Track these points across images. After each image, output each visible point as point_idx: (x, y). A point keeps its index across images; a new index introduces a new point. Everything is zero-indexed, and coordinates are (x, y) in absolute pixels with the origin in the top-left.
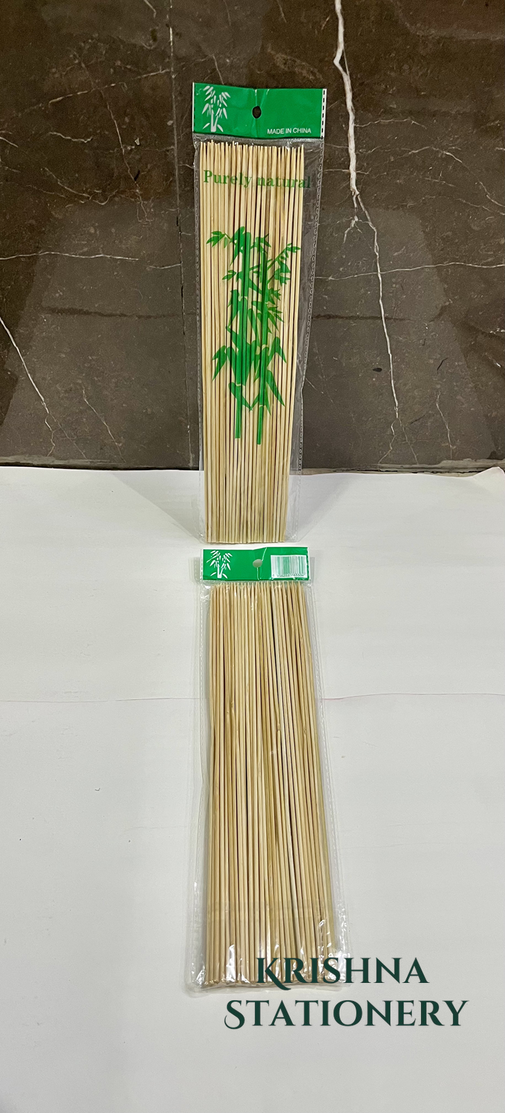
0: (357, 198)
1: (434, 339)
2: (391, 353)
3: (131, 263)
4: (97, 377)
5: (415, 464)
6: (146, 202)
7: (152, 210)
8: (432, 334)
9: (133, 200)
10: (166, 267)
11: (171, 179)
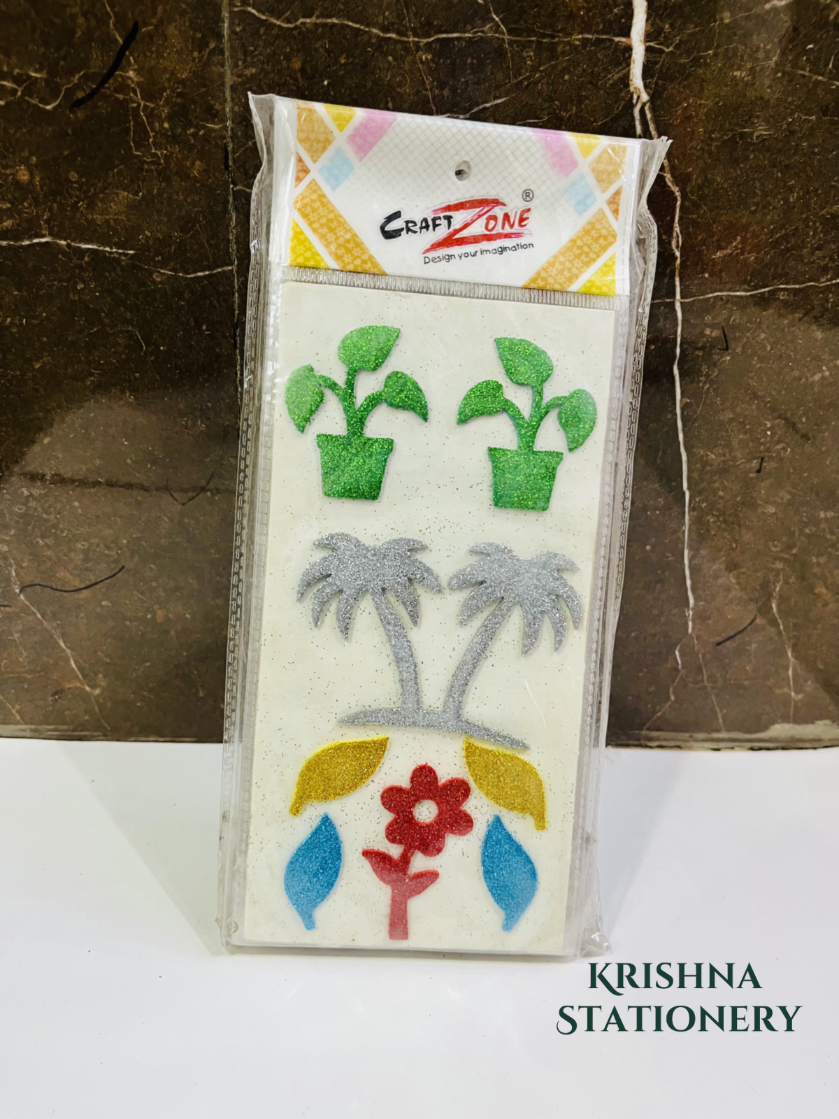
0: (642, 111)
1: (782, 459)
2: (689, 488)
3: (117, 261)
4: (43, 537)
5: (718, 731)
6: (152, 106)
7: (166, 125)
8: (779, 447)
9: (121, 97)
10: (200, 274)
11: (212, 45)
